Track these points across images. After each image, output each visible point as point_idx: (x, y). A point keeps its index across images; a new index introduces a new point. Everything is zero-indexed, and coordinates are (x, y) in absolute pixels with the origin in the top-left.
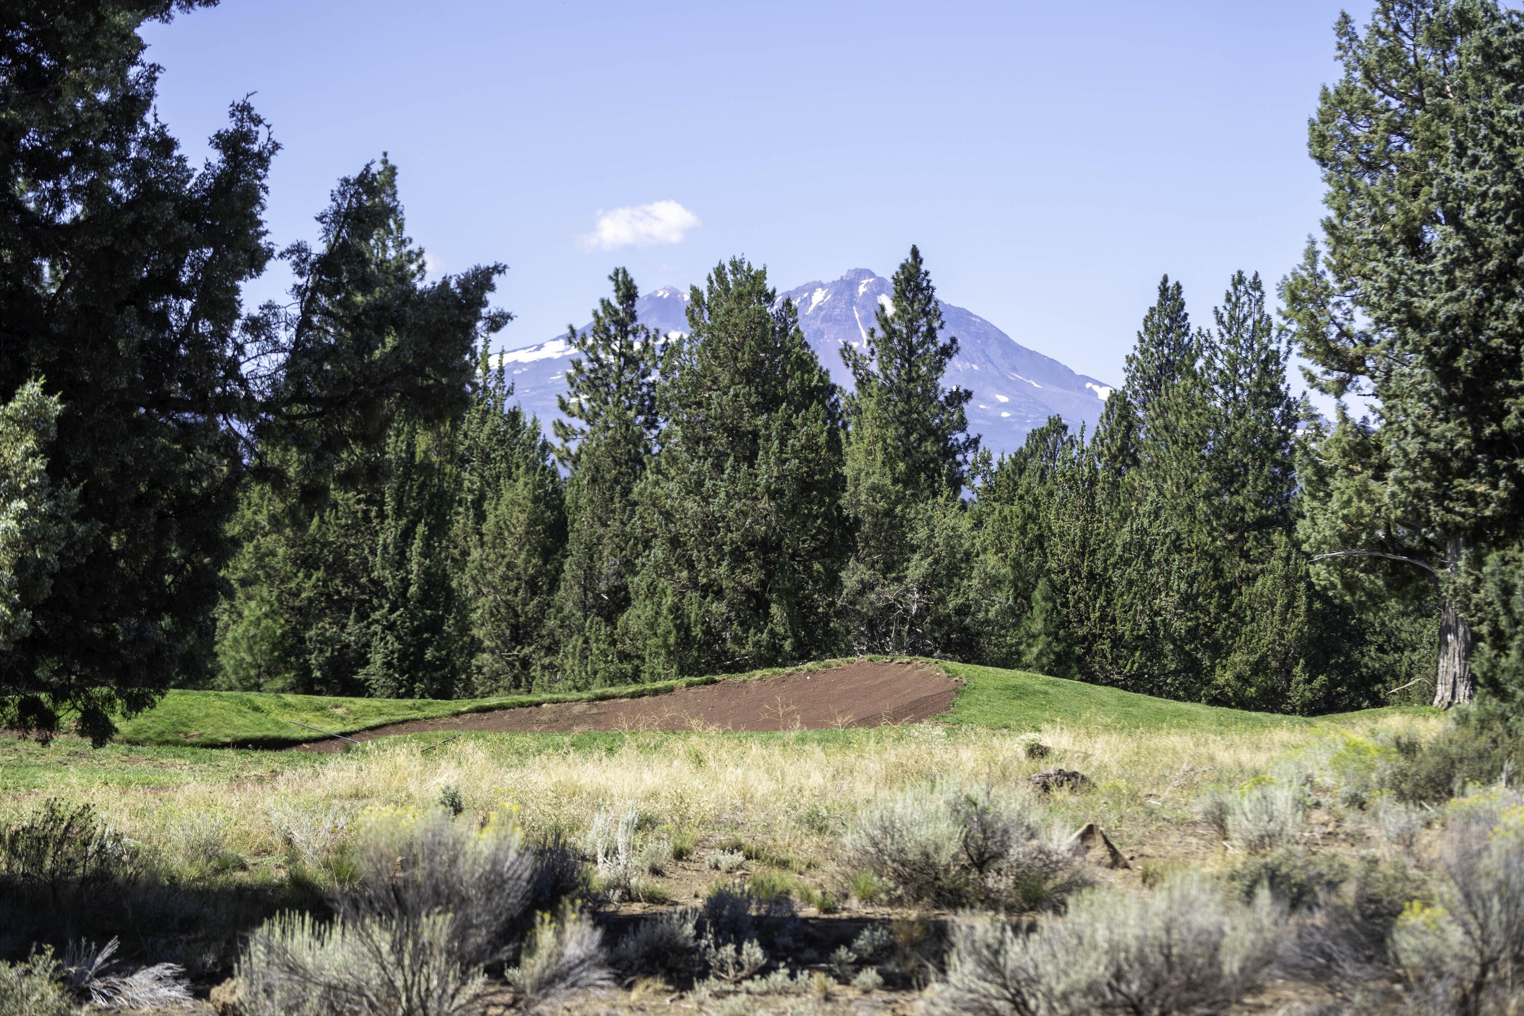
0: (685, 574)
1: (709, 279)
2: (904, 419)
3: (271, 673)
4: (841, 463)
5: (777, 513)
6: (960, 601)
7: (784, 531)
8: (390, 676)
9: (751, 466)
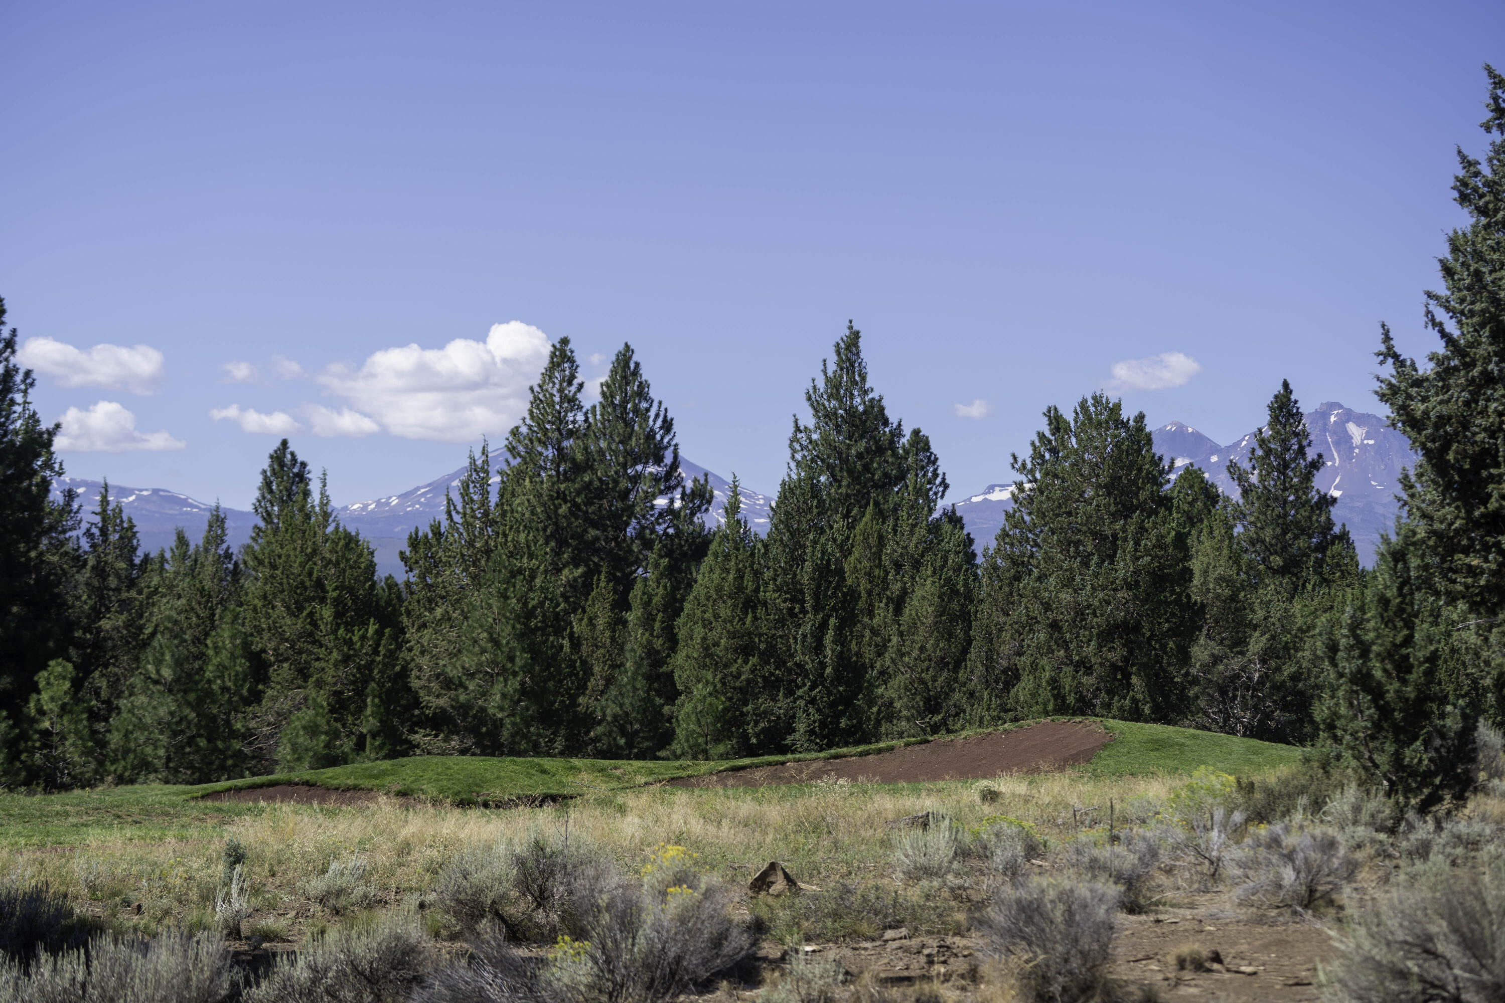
0: (1062, 652)
1: (1076, 411)
2: (1281, 521)
3: (717, 741)
4: (1187, 557)
5: (1134, 600)
6: (1293, 670)
7: (1141, 616)
8: (811, 741)
9: (1112, 563)
